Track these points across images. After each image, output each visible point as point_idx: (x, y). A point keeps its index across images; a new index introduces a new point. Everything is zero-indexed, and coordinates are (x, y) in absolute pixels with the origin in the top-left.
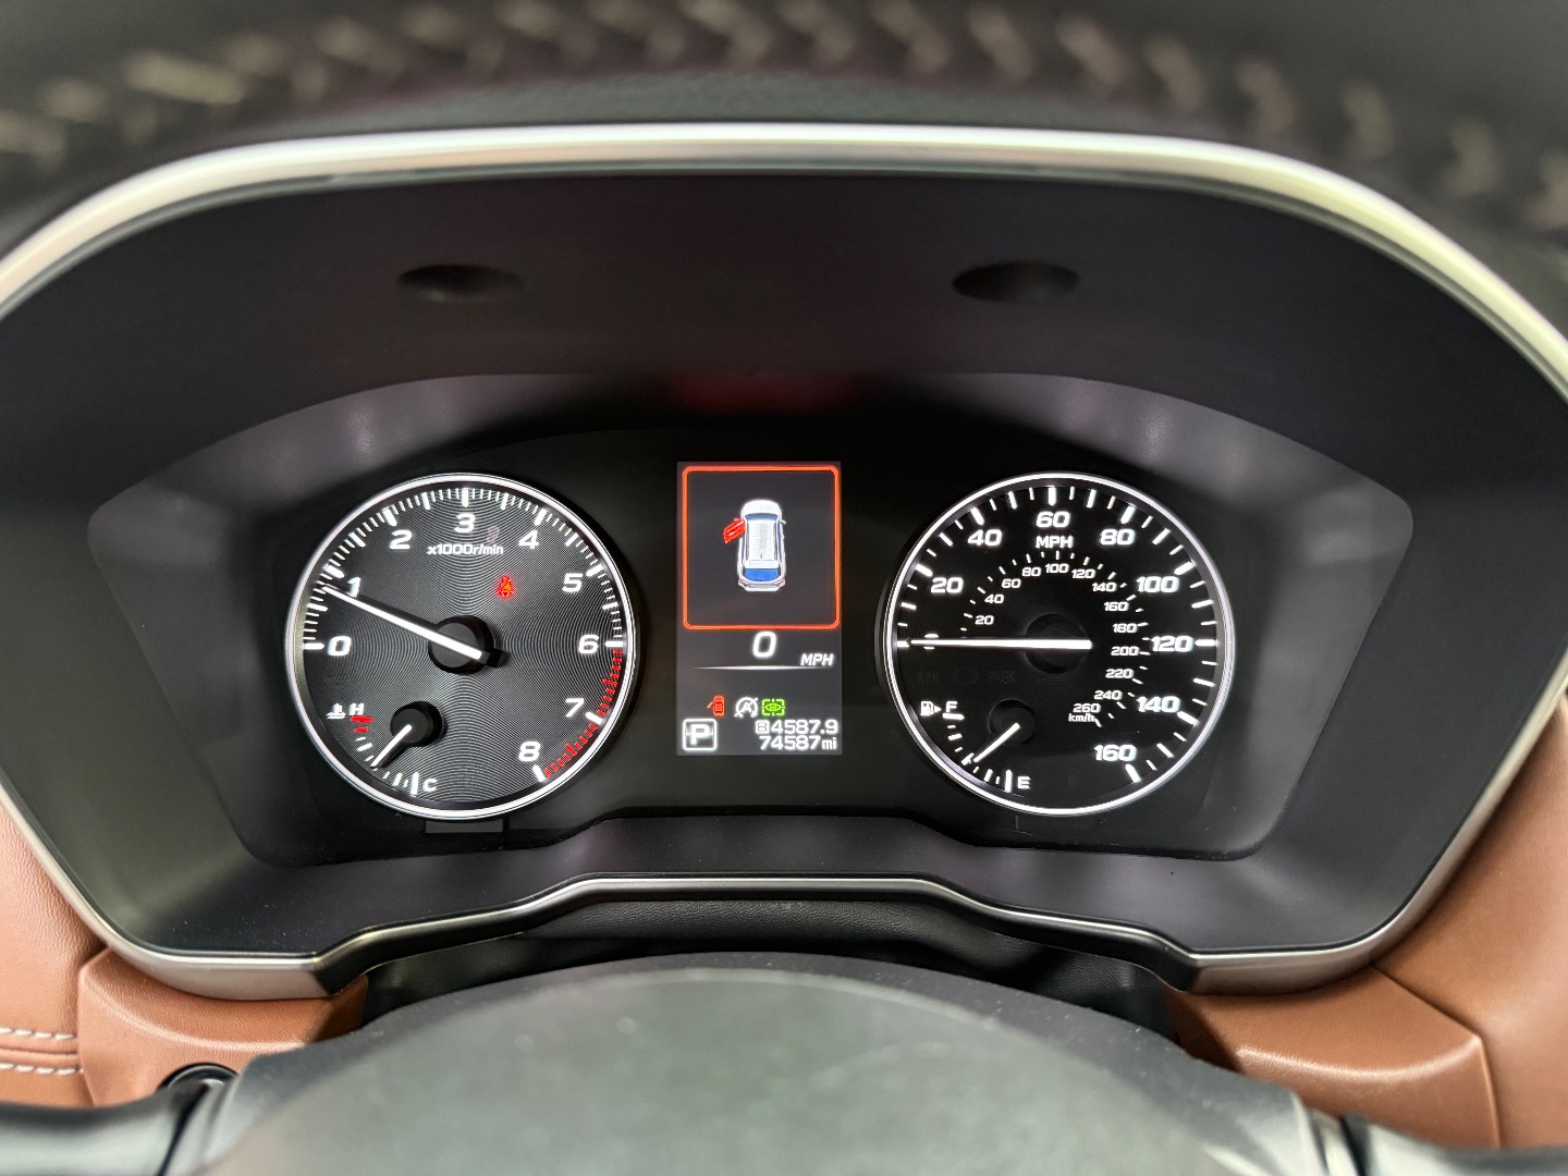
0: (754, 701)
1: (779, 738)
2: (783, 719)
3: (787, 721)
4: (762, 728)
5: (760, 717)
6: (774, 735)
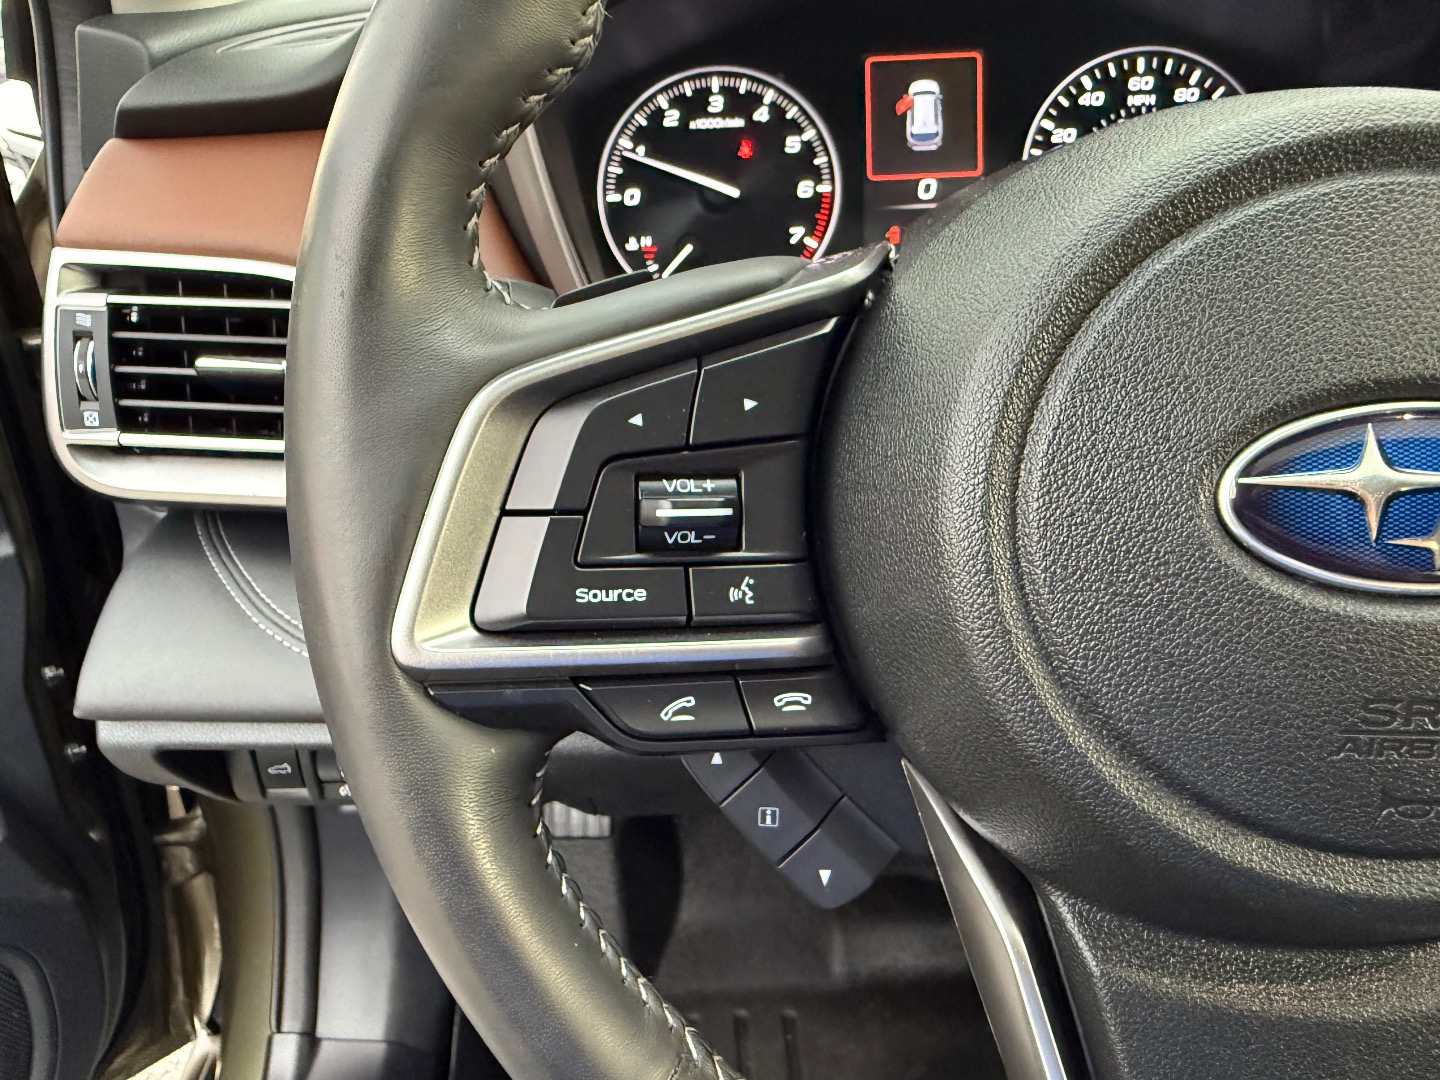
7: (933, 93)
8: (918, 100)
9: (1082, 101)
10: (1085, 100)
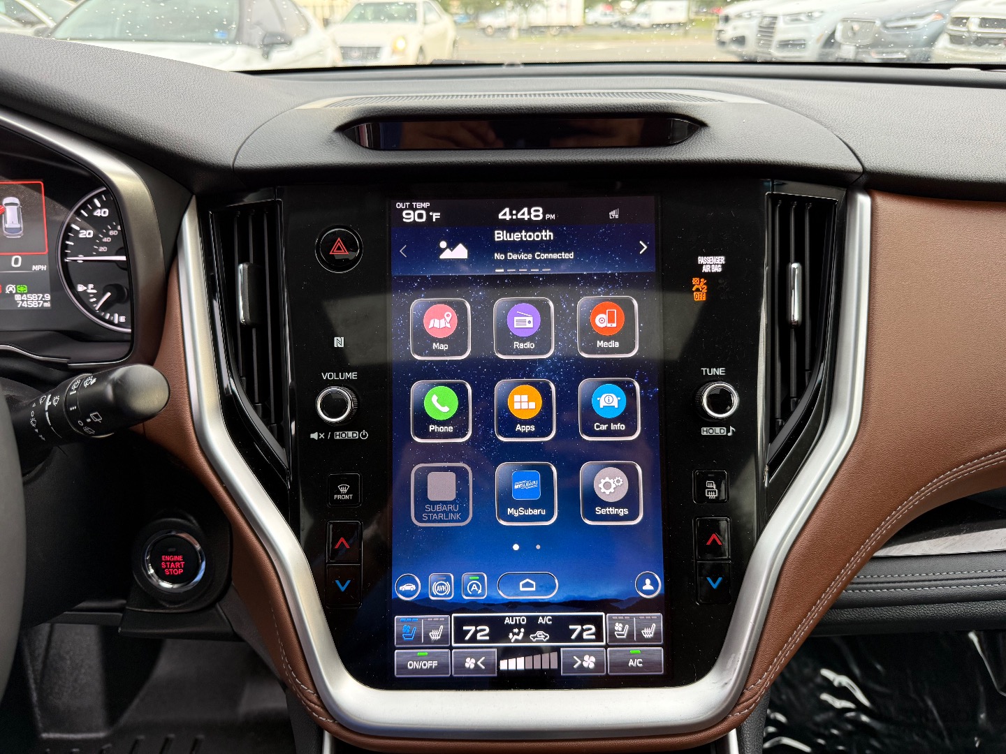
0: (14, 286)
1: (25, 302)
2: (26, 294)
3: (28, 295)
4: (17, 297)
5: (17, 293)
6: (23, 301)
7: (16, 204)
8: (8, 209)
9: (95, 214)
10: (98, 213)
